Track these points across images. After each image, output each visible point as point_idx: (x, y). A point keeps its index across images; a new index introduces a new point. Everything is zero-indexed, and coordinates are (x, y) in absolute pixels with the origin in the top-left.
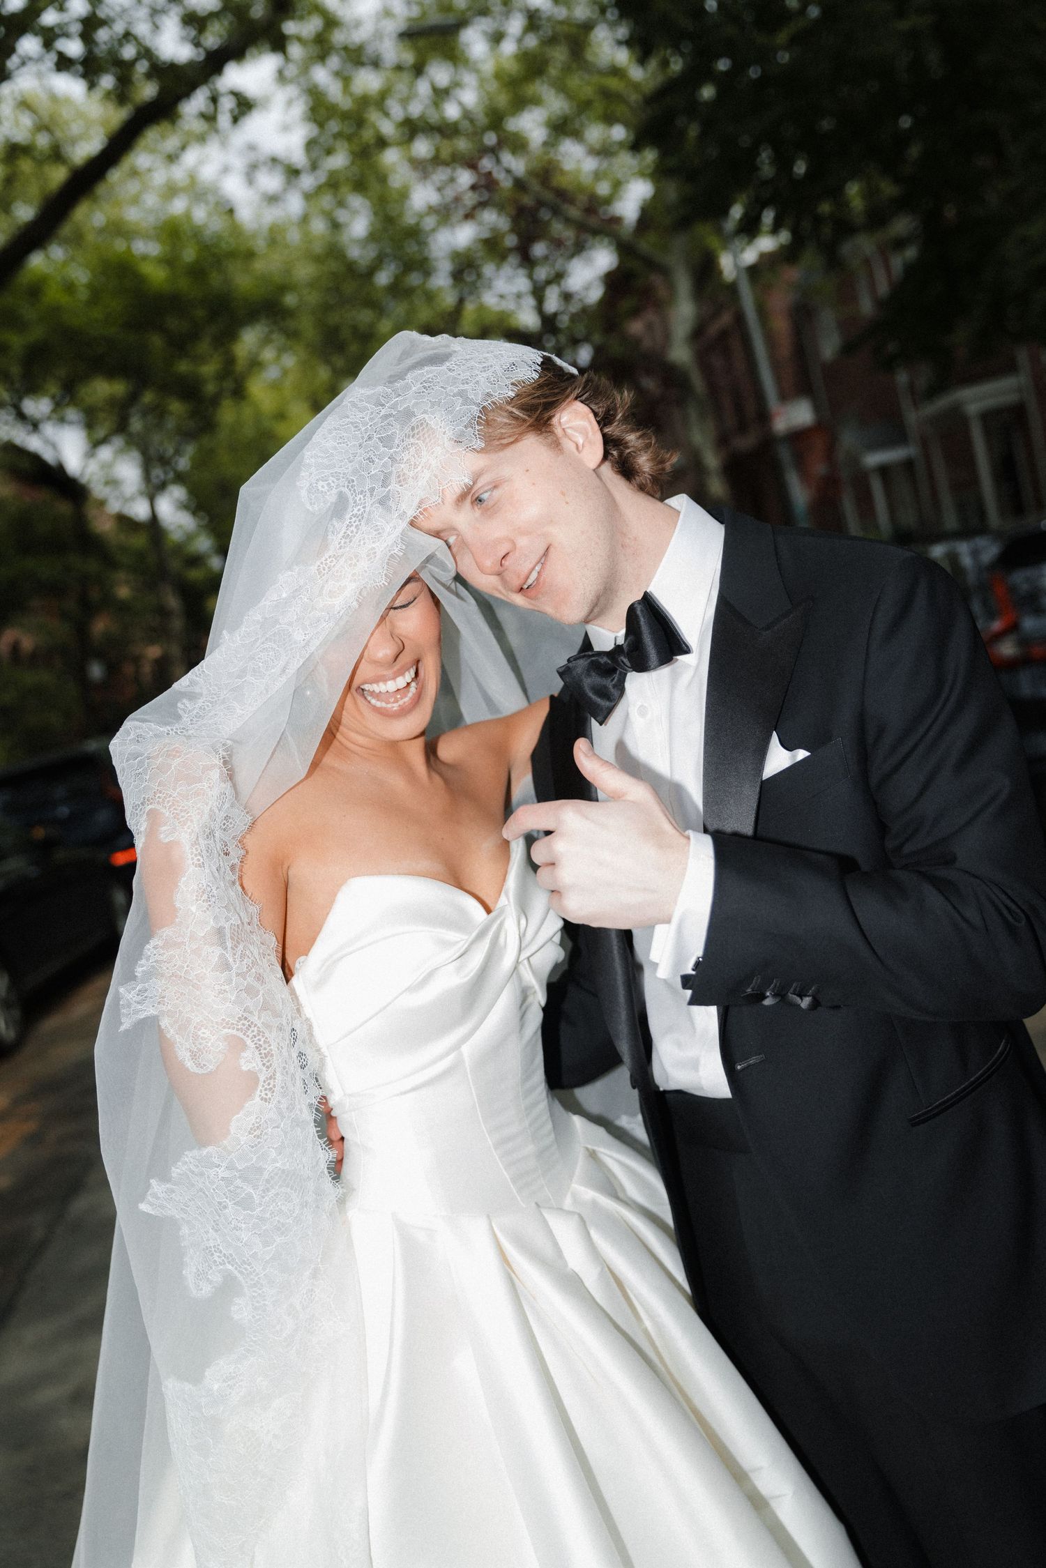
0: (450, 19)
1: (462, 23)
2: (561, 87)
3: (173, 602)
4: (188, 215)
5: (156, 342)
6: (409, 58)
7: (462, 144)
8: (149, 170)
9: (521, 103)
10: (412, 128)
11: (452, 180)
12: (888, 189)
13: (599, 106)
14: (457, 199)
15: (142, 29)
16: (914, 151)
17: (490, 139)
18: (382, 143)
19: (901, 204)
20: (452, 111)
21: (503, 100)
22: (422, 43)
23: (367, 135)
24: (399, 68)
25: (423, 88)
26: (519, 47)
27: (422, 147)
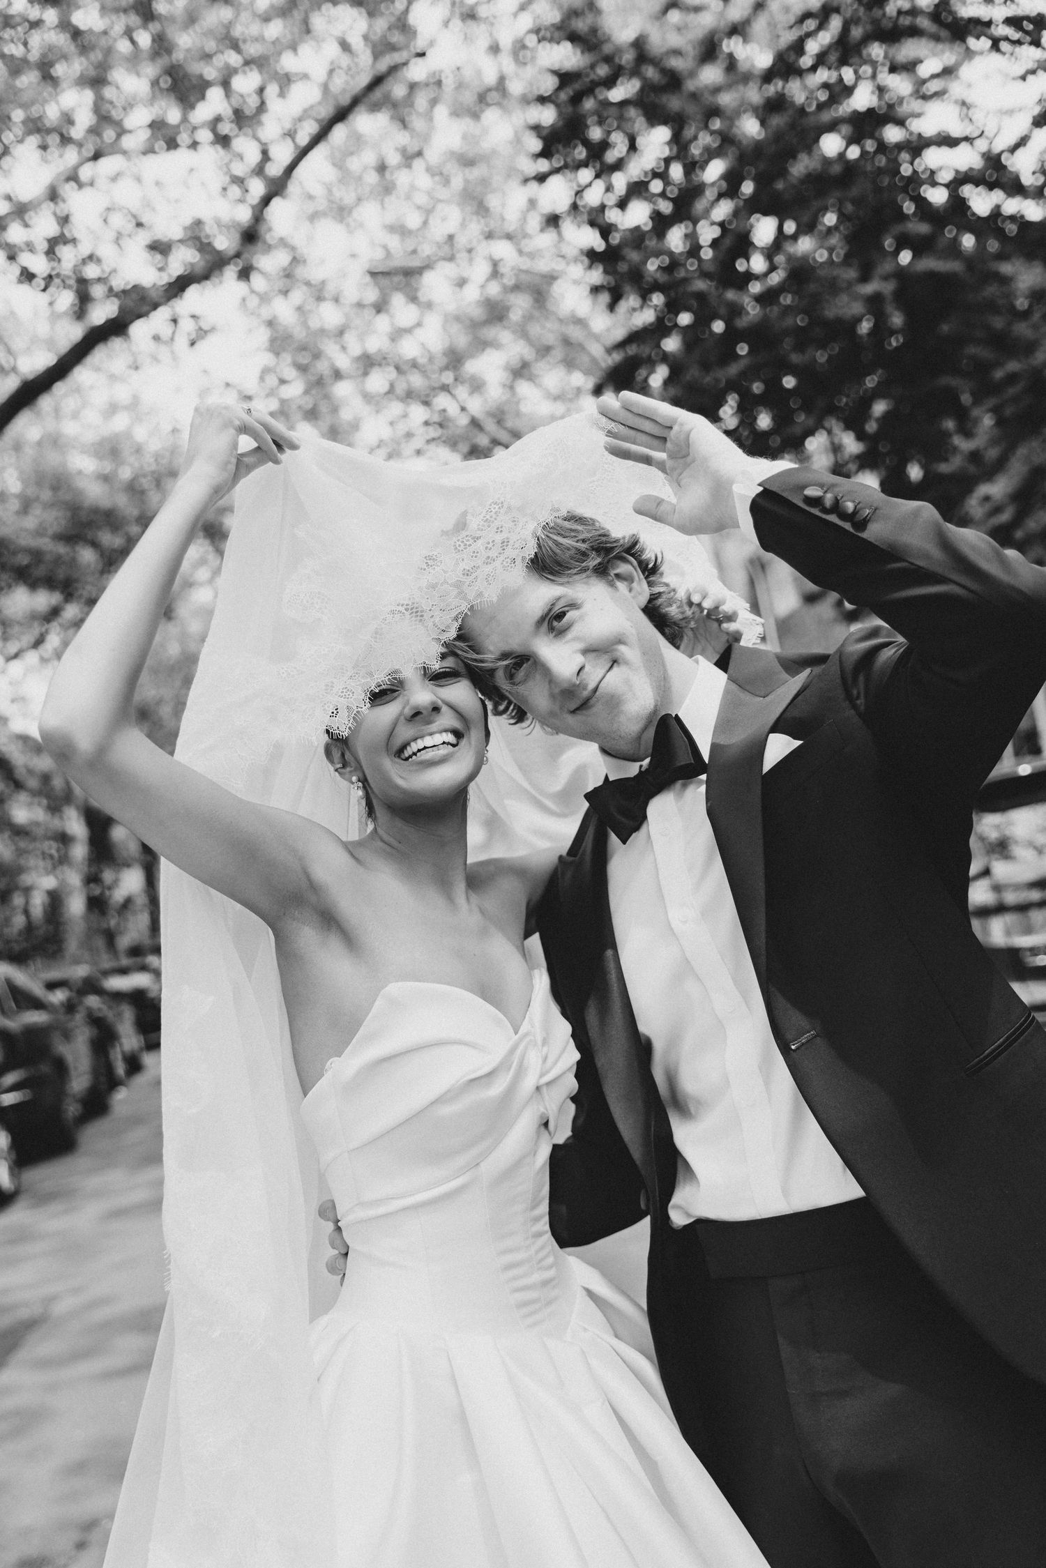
0: (415, 263)
1: (428, 266)
2: (522, 332)
3: (76, 826)
4: (128, 434)
5: (87, 556)
6: (372, 295)
7: (416, 380)
8: (92, 387)
9: (481, 345)
10: (368, 363)
11: (405, 416)
12: (851, 445)
13: (558, 353)
14: (409, 435)
15: (106, 251)
16: (879, 408)
17: (448, 378)
18: (338, 375)
19: (866, 461)
20: (409, 349)
21: (462, 341)
22: (385, 282)
23: (322, 367)
24: (360, 305)
25: (382, 324)
26: (482, 293)
27: (378, 381)
